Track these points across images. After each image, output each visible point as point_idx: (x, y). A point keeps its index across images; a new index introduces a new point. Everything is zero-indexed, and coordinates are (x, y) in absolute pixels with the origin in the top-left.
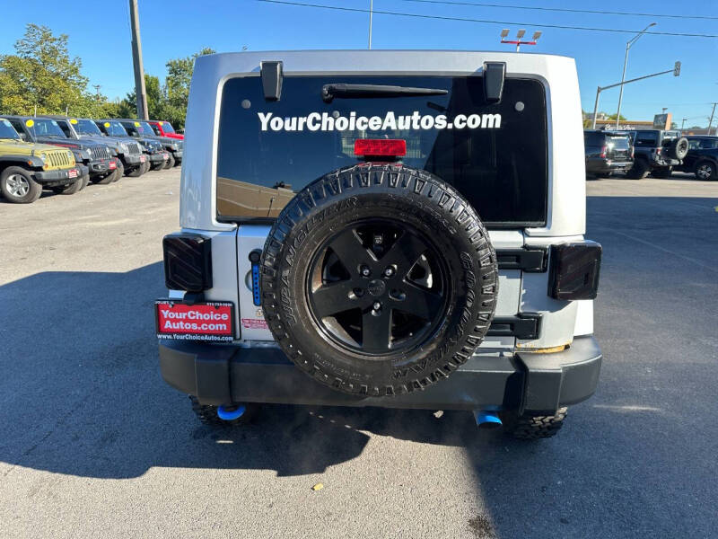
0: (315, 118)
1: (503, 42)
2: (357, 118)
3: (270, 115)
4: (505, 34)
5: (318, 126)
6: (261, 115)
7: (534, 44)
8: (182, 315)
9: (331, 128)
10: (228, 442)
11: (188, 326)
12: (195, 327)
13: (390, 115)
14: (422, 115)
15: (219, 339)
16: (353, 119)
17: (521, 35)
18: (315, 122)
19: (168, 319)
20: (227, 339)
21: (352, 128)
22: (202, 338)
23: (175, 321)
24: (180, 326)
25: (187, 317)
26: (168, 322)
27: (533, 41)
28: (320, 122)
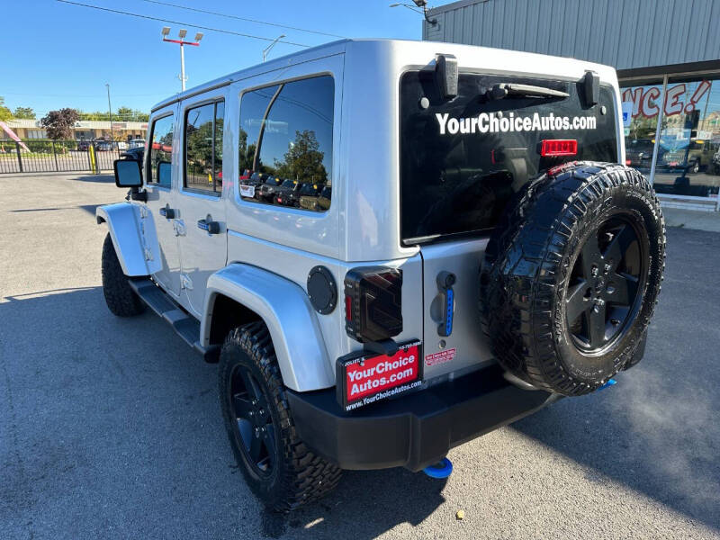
0: (484, 119)
1: (165, 40)
2: (515, 118)
3: (446, 115)
4: (166, 32)
5: (487, 126)
6: (439, 116)
7: (197, 45)
8: (371, 372)
9: (497, 130)
10: (317, 521)
11: (376, 383)
12: (383, 381)
13: (536, 116)
14: (555, 116)
15: (408, 387)
16: (512, 120)
17: (183, 34)
18: (485, 123)
19: (355, 381)
20: (416, 384)
21: (512, 130)
22: (393, 392)
23: (364, 381)
24: (369, 385)
25: (375, 372)
26: (355, 386)
27: (195, 42)
28: (488, 123)
